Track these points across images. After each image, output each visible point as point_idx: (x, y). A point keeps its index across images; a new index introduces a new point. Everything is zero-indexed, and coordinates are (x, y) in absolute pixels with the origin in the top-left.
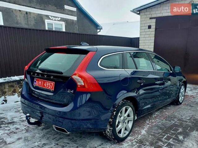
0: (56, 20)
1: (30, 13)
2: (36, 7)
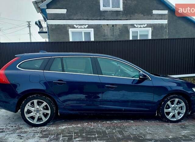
0: (142, 28)
1: (116, 25)
2: (122, 19)
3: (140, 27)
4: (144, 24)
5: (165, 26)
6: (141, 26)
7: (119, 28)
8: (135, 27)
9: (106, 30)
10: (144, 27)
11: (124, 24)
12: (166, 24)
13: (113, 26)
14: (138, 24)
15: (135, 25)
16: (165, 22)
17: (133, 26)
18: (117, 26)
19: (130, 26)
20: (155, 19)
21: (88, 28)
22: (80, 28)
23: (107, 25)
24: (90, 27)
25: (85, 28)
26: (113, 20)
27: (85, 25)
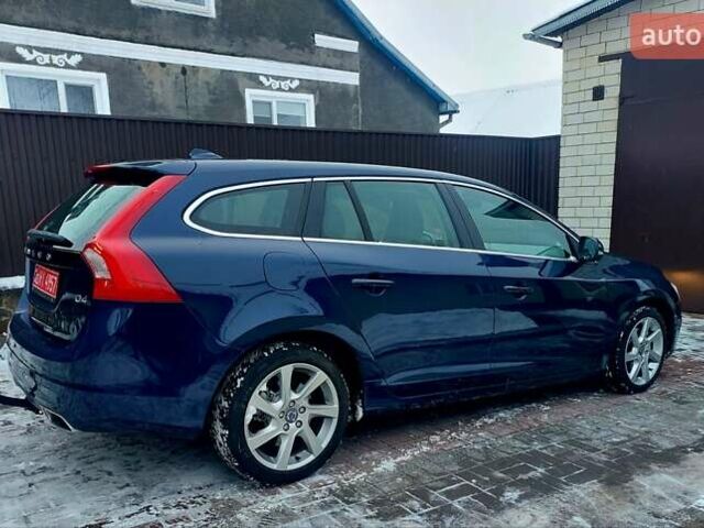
0: (283, 90)
1: (195, 69)
2: (216, 48)
3: (280, 89)
4: (292, 79)
5: (352, 95)
6: (283, 83)
7: (208, 83)
8: (260, 85)
9: (157, 83)
10: (291, 90)
11: (223, 71)
12: (356, 86)
13: (184, 70)
14: (273, 77)
15: (262, 78)
16: (352, 79)
17: (254, 79)
18: (201, 75)
19: (246, 81)
20: (324, 66)
21: (81, 66)
22: (47, 65)
23: (163, 65)
24: (89, 63)
25: (67, 66)
26: (182, 48)
27: (70, 54)
